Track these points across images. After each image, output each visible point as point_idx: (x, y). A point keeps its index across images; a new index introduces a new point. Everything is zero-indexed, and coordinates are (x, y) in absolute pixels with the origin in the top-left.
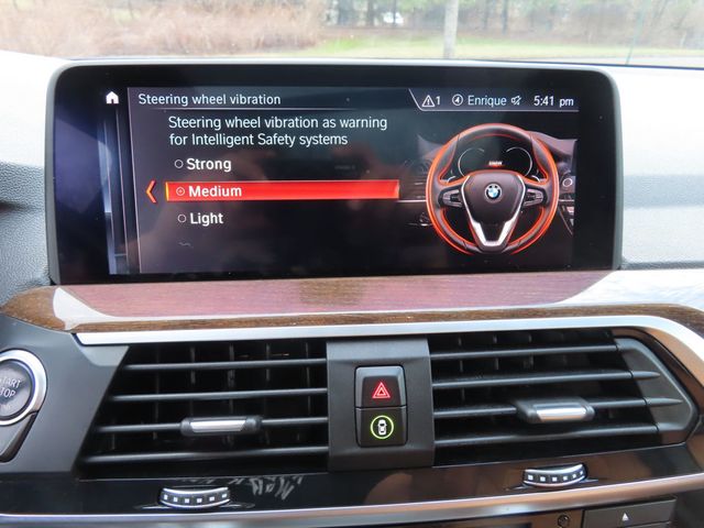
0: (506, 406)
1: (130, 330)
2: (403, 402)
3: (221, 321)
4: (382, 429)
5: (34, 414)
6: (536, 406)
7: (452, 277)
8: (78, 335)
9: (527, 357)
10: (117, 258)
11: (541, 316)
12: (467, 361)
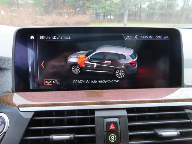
0: (151, 131)
1: (35, 107)
2: (119, 130)
3: (62, 104)
4: (113, 138)
5: (5, 133)
6: (161, 131)
7: (133, 89)
8: (19, 108)
9: (156, 115)
10: (32, 84)
11: (161, 102)
12: (138, 116)
